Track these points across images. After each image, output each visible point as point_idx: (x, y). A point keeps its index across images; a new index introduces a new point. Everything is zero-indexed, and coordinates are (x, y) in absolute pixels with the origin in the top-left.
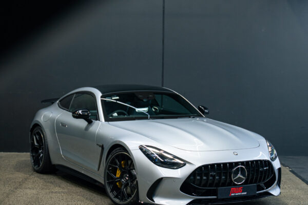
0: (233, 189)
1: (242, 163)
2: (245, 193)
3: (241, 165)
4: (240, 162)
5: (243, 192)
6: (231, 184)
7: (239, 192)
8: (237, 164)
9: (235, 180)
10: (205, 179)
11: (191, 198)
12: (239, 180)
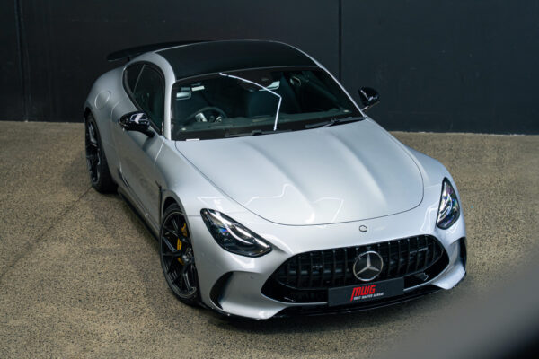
0: (356, 289)
1: (374, 247)
2: (382, 294)
3: (372, 250)
4: (368, 245)
5: (376, 293)
6: (353, 281)
7: (369, 294)
8: (363, 248)
9: (359, 275)
10: (304, 275)
11: (280, 305)
12: (368, 274)
